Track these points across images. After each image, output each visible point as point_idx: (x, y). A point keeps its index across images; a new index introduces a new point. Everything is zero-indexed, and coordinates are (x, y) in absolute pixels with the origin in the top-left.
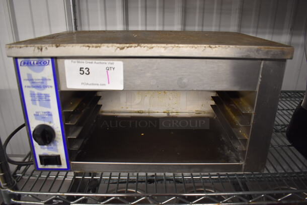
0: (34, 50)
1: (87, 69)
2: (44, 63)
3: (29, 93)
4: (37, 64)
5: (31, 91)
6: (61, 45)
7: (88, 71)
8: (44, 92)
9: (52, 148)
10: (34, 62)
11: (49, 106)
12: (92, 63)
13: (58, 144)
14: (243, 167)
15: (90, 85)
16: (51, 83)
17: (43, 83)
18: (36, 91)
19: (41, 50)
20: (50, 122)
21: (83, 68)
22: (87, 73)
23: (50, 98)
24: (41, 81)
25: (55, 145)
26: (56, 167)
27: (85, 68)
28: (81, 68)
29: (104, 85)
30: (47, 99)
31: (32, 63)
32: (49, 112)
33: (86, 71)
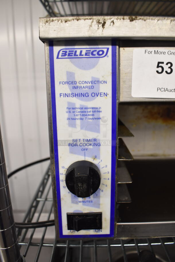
0: (91, 26)
1: (169, 65)
2: (98, 54)
3: (66, 106)
4: (86, 54)
5: (69, 103)
6: (139, 17)
7: (170, 68)
8: (91, 104)
9: (91, 202)
10: (81, 52)
11: (97, 129)
15: (171, 91)
16: (108, 88)
17: (92, 87)
18: (78, 102)
19: (103, 25)
20: (95, 158)
21: (163, 63)
22: (169, 71)
23: (102, 115)
24: (90, 85)
25: (98, 196)
27: (165, 63)
28: (159, 63)
30: (96, 116)
31: (78, 53)
32: (95, 140)
33: (166, 68)
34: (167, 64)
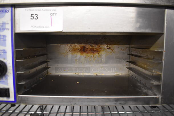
1: (36, 15)
8: (2, 33)
9: (4, 82)
11: (5, 45)
12: (40, 10)
13: (9, 78)
14: (160, 100)
15: (38, 27)
16: (9, 26)
17: (2, 26)
20: (5, 59)
21: (33, 14)
23: (7, 38)
24: (2, 25)
25: (7, 79)
26: (5, 99)
27: (34, 14)
28: (32, 15)
29: (48, 27)
30: (4, 39)
32: (4, 50)
33: (35, 17)
34: (35, 15)
